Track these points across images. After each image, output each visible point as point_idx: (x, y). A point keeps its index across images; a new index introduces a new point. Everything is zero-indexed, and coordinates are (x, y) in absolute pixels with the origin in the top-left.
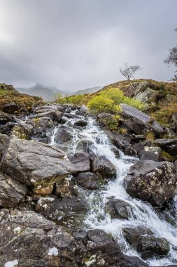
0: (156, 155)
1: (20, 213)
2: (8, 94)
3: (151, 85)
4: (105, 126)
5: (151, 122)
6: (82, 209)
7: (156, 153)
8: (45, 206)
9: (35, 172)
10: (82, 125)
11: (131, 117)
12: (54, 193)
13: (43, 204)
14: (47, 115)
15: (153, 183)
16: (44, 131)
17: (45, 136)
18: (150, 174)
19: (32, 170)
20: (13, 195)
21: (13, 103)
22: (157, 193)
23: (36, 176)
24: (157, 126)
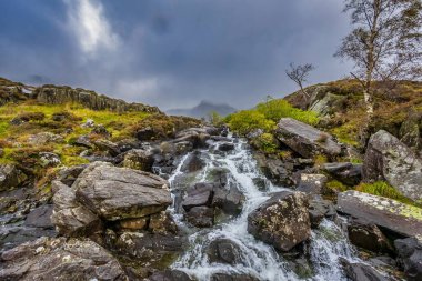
0: (317, 186)
1: (78, 242)
2: (148, 118)
3: (333, 89)
4: (256, 149)
5: (323, 141)
6: (178, 249)
7: (318, 182)
8: (130, 242)
9: (107, 201)
10: (227, 149)
11: (293, 135)
12: (146, 228)
13: (127, 239)
14: (186, 140)
15: (274, 219)
16: (172, 159)
17: (171, 165)
18: (271, 208)
19: (104, 199)
20: (70, 223)
21: (148, 128)
22: (282, 233)
23: (108, 205)
24: (332, 147)
